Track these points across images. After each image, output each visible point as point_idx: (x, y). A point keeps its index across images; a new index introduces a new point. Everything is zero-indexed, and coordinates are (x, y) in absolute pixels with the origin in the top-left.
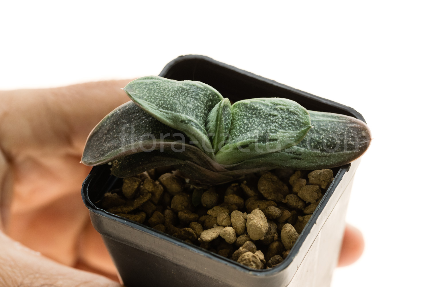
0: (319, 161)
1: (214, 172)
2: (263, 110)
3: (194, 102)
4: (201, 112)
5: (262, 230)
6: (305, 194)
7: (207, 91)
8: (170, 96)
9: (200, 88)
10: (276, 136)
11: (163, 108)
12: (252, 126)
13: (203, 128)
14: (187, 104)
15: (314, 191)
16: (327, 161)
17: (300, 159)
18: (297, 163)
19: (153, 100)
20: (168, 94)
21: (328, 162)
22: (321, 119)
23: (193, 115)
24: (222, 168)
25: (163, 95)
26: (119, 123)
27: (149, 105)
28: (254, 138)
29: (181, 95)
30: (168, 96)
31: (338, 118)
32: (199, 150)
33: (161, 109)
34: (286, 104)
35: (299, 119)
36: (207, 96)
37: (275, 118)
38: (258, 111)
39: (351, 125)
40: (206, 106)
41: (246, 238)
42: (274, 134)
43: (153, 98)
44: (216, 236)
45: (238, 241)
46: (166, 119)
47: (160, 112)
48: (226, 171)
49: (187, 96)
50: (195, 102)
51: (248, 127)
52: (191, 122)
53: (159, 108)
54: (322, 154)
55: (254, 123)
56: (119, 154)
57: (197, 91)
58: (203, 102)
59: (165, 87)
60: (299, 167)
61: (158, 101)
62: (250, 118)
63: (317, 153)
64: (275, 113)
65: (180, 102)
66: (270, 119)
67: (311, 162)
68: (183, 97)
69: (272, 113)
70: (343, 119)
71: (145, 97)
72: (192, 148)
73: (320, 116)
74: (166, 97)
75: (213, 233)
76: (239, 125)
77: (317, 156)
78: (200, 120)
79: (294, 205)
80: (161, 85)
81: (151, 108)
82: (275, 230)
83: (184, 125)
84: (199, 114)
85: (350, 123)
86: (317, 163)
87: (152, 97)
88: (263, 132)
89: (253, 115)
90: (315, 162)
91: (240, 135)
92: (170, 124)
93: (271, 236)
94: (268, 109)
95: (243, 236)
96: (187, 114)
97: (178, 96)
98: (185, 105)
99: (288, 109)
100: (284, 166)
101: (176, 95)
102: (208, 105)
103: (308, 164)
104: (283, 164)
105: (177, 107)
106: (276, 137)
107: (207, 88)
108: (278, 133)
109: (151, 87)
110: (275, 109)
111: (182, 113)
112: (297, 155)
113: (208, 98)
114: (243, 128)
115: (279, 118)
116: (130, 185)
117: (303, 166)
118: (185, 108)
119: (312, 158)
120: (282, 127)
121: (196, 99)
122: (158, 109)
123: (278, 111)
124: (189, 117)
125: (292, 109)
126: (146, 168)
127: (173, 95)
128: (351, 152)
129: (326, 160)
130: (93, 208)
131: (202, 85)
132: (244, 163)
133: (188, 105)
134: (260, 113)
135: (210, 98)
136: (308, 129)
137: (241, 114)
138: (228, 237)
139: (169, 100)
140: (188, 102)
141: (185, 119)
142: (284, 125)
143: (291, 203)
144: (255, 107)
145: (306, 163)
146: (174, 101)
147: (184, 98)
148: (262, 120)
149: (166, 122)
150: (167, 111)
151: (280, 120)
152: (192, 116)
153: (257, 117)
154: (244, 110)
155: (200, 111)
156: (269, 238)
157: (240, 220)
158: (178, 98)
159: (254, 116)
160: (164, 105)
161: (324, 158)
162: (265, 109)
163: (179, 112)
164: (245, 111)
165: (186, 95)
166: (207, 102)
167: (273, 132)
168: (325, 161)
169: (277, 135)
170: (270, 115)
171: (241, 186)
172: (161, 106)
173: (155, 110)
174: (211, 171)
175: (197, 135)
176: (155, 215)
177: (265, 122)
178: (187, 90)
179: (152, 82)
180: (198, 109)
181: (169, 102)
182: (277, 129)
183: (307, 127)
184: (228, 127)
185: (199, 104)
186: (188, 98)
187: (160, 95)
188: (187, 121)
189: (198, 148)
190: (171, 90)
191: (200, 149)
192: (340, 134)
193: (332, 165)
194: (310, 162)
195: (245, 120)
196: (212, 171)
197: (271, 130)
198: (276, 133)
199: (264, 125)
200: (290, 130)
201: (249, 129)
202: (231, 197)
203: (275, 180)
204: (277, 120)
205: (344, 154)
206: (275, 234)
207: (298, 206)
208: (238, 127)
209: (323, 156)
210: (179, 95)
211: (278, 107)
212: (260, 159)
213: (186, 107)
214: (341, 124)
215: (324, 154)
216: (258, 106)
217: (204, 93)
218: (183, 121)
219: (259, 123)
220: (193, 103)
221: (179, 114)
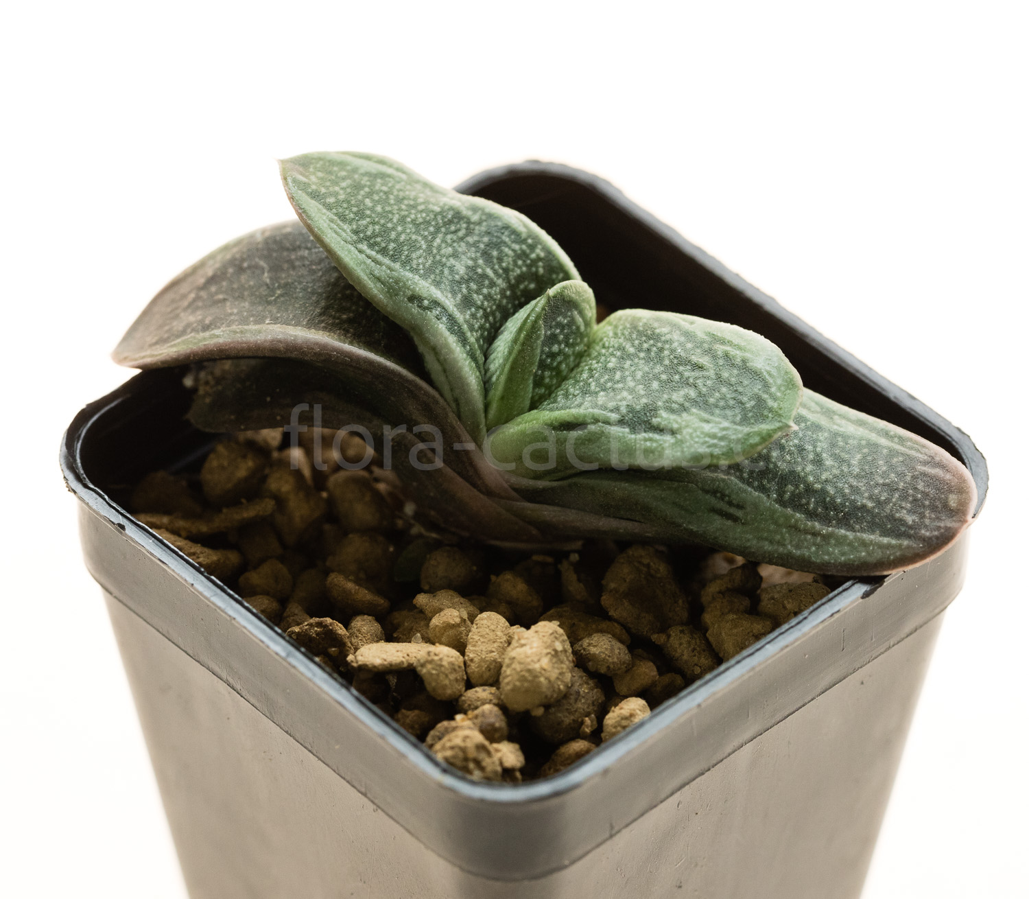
0: (791, 541)
1: (480, 491)
2: (676, 344)
3: (475, 260)
4: (488, 297)
5: (540, 682)
6: (723, 634)
7: (532, 248)
8: (409, 220)
9: (514, 232)
10: (677, 422)
11: (371, 246)
12: (623, 379)
13: (472, 340)
14: (451, 259)
15: (751, 634)
16: (813, 549)
17: (735, 519)
18: (721, 529)
19: (352, 216)
20: (403, 213)
21: (816, 553)
22: (850, 429)
23: (454, 293)
24: (504, 482)
25: (390, 212)
26: (245, 265)
27: (332, 225)
28: (612, 411)
29: (443, 230)
30: (404, 217)
31: (902, 440)
32: (441, 401)
33: (364, 247)
34: (748, 347)
35: (765, 396)
36: (529, 262)
37: (697, 373)
38: (659, 345)
39: (927, 469)
40: (512, 287)
41: (490, 697)
42: (673, 417)
43: (355, 209)
44: (402, 662)
45: (463, 698)
46: (366, 278)
47: (357, 252)
48: (517, 501)
49: (462, 239)
50: (481, 262)
51: (610, 380)
52: (439, 309)
53: (360, 241)
54: (806, 525)
55: (633, 375)
56: (205, 345)
57: (499, 234)
58: (506, 270)
59: (407, 193)
60: (726, 541)
61: (364, 222)
62: (629, 356)
63: (793, 516)
64: (705, 361)
65: (430, 247)
66: (681, 375)
67: (766, 539)
68: (449, 237)
69: (694, 359)
70: (911, 448)
71: (331, 200)
72: (421, 388)
73: (849, 420)
74: (395, 220)
75: (398, 651)
76: (591, 370)
77: (791, 527)
78: (473, 316)
79: (685, 657)
80: (398, 187)
81: (336, 232)
82: (591, 708)
83: (415, 310)
84: (478, 299)
85: (925, 463)
86: (784, 545)
87: (352, 206)
88: (644, 400)
89: (640, 350)
90: (778, 543)
91: (578, 394)
92: (375, 296)
93: (572, 717)
94: (689, 345)
95: (484, 690)
96: (437, 284)
97: (432, 229)
98: (444, 260)
99: (744, 361)
100: (680, 526)
101: (428, 223)
102: (522, 287)
103: (755, 542)
104: (680, 521)
105: (414, 256)
106: (675, 426)
107: (537, 241)
108: (685, 415)
109: (365, 180)
110: (709, 352)
111: (424, 277)
112: (730, 503)
113: (529, 266)
114: (597, 380)
115: (708, 378)
116: (226, 463)
117: (738, 542)
118: (440, 268)
119: (772, 527)
120: (706, 403)
121: (486, 255)
122: (354, 243)
123: (715, 357)
124: (437, 294)
125: (758, 364)
126: (278, 418)
127: (421, 220)
128: (894, 542)
129: (814, 544)
130: (78, 478)
131: (525, 226)
132: (570, 486)
133: (452, 261)
134: (661, 350)
135: (537, 272)
136: (780, 429)
137: (612, 343)
138: (432, 674)
139: (400, 228)
140: (455, 255)
141: (424, 294)
142: (712, 400)
143: (676, 651)
144: (657, 331)
145: (750, 536)
146: (414, 237)
147: (449, 241)
148: (659, 368)
149: (364, 286)
150: (379, 257)
151: (709, 383)
152: (450, 295)
153: (648, 359)
154: (623, 334)
155: (485, 291)
156: (563, 721)
157: (494, 642)
158: (431, 233)
159: (642, 355)
160: (379, 239)
161: (809, 537)
162: (681, 344)
163: (414, 270)
164: (625, 338)
165: (461, 234)
166: (521, 278)
167: (672, 411)
168: (810, 549)
169: (679, 421)
170: (687, 362)
171: (559, 566)
172: (367, 238)
173: (342, 242)
174: (472, 489)
175: (444, 351)
176: (266, 569)
177: (664, 377)
178: (469, 222)
179: (374, 171)
180: (481, 286)
181: (399, 235)
182: (687, 404)
183: (778, 425)
184: (555, 364)
185: (489, 272)
186: (463, 244)
187: (379, 209)
188: (426, 303)
189: (442, 395)
190: (421, 208)
191: (445, 400)
192: (884, 485)
193: (826, 565)
194: (762, 539)
195: (614, 360)
196: (474, 485)
197: (669, 401)
198: (679, 415)
199: (655, 385)
200: (725, 417)
201: (609, 385)
202: (507, 580)
203: (659, 575)
204: (700, 382)
205: (871, 541)
206: (586, 716)
207: (696, 665)
208: (585, 375)
209: (806, 532)
210: (438, 230)
211: (720, 349)
212: (618, 483)
213: (444, 265)
214: (901, 459)
215: (814, 527)
216: (664, 330)
217: (521, 249)
218: (415, 298)
219: (645, 375)
220: (470, 263)
221: (409, 275)
